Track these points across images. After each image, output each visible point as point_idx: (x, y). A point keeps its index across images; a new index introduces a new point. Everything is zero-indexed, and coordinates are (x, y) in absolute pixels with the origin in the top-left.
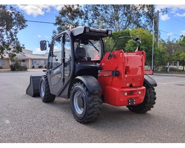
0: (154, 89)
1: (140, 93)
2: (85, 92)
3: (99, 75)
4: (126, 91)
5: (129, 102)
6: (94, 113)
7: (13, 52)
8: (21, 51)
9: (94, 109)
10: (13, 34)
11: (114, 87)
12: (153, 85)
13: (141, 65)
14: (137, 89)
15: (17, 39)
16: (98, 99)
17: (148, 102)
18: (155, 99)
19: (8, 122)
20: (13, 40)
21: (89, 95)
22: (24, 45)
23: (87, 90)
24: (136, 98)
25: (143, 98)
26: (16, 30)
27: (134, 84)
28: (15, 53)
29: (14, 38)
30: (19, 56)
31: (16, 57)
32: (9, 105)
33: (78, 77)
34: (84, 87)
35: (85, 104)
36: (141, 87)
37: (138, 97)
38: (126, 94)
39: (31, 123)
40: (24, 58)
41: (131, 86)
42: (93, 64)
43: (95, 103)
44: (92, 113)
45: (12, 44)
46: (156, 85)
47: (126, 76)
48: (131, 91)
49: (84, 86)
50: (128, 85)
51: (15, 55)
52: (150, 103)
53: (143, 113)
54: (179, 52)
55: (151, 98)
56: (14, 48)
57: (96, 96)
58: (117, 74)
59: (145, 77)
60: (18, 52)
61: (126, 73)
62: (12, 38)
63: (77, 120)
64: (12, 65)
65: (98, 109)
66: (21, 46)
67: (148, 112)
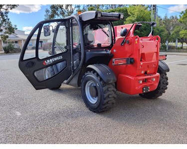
0: (166, 74)
1: (154, 80)
2: (98, 81)
3: (113, 64)
4: (141, 80)
5: (143, 90)
6: (109, 102)
7: (5, 33)
8: (14, 32)
9: (109, 99)
10: (4, 14)
11: (128, 74)
12: (166, 70)
13: (156, 51)
14: (152, 76)
15: (8, 19)
16: (112, 88)
17: (161, 88)
18: (167, 84)
19: (18, 114)
20: (4, 20)
21: (103, 85)
22: (16, 26)
23: (101, 79)
24: (150, 85)
25: (157, 85)
26: (6, 10)
27: (148, 71)
28: (7, 34)
29: (6, 18)
30: (11, 37)
31: (9, 38)
32: (14, 93)
33: (90, 66)
34: (97, 77)
35: (99, 94)
36: (155, 73)
37: (152, 85)
38: (141, 82)
39: (43, 114)
40: (16, 39)
41: (146, 73)
42: (103, 51)
43: (109, 93)
44: (107, 103)
45: (4, 25)
46: (168, 70)
47: (142, 64)
48: (146, 79)
49: (98, 75)
50: (143, 72)
51: (7, 37)
52: (162, 88)
53: (155, 98)
54: (178, 29)
55: (163, 83)
56: (6, 29)
57: (111, 86)
58: (132, 62)
59: (160, 64)
60: (10, 34)
61: (141, 60)
62: (3, 19)
63: (89, 109)
64: (5, 48)
65: (113, 98)
66: (13, 26)
67: (160, 97)
